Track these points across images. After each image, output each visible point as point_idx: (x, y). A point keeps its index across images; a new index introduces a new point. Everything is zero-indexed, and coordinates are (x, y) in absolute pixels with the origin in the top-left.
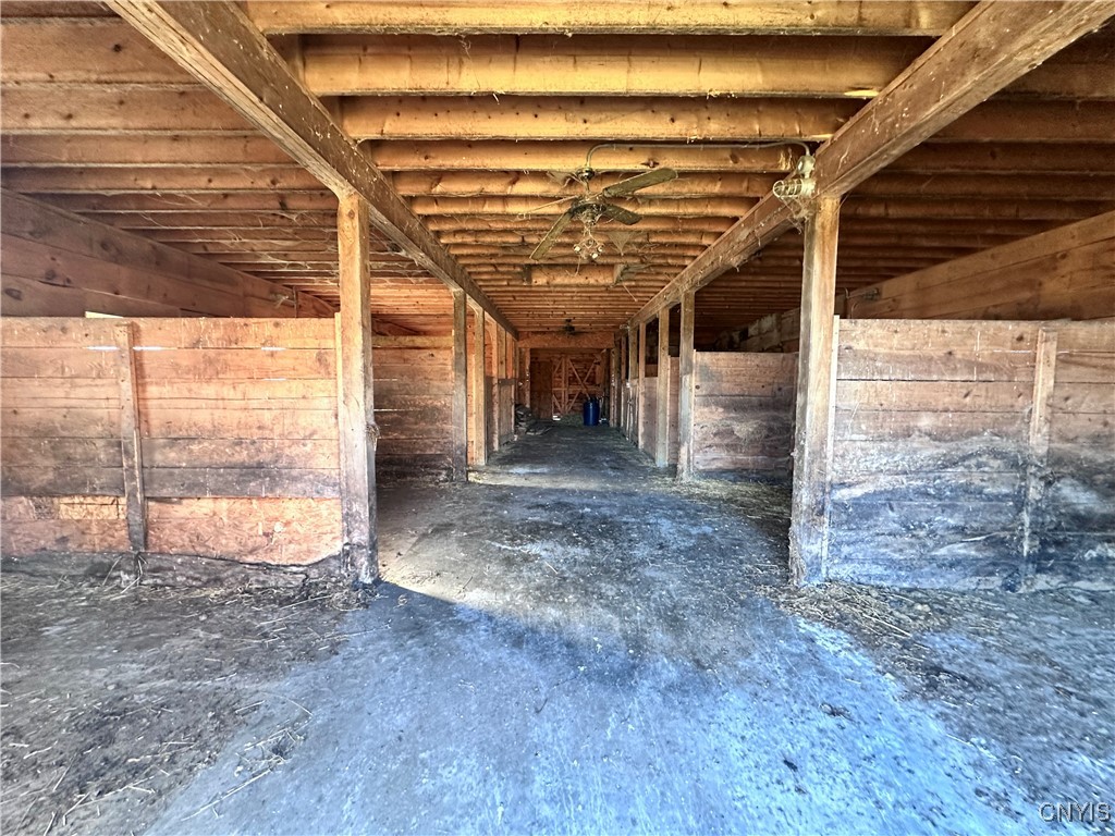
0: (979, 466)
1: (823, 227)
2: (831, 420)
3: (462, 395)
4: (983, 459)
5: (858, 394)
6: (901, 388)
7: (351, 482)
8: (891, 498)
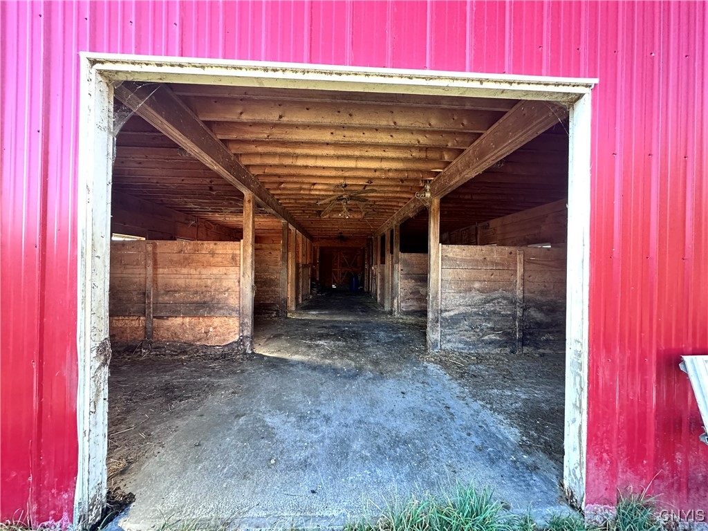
0: (498, 303)
1: (434, 210)
2: (440, 284)
3: (285, 273)
4: (500, 300)
5: (450, 274)
6: (467, 272)
7: (244, 309)
8: (465, 316)
